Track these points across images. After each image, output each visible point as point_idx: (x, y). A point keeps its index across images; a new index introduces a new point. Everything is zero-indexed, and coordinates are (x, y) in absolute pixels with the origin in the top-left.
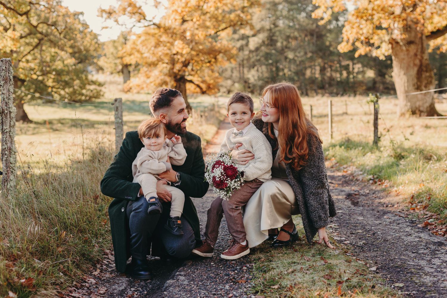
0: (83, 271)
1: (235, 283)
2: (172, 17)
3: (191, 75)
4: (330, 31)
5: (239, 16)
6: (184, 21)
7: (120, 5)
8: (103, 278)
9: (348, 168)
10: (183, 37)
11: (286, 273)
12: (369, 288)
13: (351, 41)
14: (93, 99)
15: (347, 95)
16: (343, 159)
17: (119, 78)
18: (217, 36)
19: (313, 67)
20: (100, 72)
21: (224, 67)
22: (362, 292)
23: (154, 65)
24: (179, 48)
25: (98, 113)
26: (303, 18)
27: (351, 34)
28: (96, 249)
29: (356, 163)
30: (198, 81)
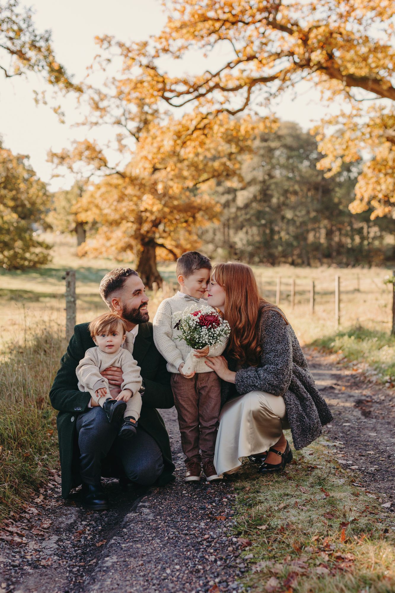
0: (23, 497)
1: (213, 519)
2: (141, 165)
3: (163, 238)
4: (340, 185)
5: (224, 164)
6: (155, 169)
7: (76, 149)
8: (47, 507)
9: (359, 365)
10: (153, 190)
11: (276, 508)
12: (382, 533)
13: (366, 200)
14: (39, 266)
15: (360, 266)
16: (352, 354)
17: (73, 239)
18: (197, 189)
19: (317, 230)
20: (49, 230)
21: (204, 228)
22: (372, 538)
23: (116, 223)
24: (148, 204)
25: (45, 283)
26: (306, 167)
27: (365, 191)
28: (39, 469)
29: (369, 359)
30: (171, 245)
